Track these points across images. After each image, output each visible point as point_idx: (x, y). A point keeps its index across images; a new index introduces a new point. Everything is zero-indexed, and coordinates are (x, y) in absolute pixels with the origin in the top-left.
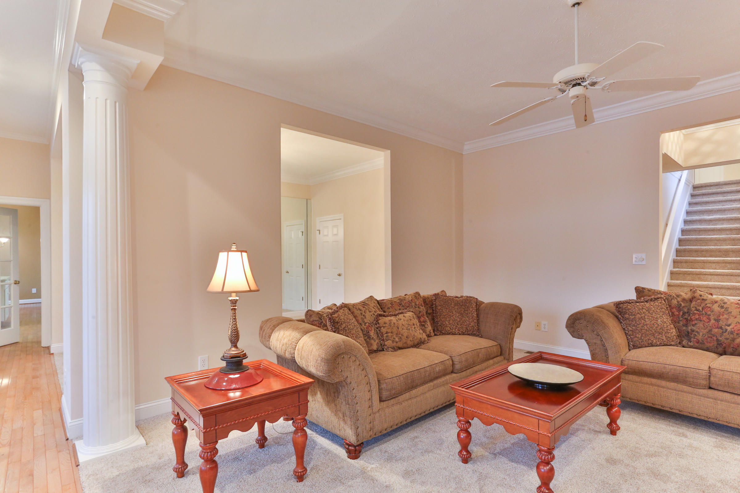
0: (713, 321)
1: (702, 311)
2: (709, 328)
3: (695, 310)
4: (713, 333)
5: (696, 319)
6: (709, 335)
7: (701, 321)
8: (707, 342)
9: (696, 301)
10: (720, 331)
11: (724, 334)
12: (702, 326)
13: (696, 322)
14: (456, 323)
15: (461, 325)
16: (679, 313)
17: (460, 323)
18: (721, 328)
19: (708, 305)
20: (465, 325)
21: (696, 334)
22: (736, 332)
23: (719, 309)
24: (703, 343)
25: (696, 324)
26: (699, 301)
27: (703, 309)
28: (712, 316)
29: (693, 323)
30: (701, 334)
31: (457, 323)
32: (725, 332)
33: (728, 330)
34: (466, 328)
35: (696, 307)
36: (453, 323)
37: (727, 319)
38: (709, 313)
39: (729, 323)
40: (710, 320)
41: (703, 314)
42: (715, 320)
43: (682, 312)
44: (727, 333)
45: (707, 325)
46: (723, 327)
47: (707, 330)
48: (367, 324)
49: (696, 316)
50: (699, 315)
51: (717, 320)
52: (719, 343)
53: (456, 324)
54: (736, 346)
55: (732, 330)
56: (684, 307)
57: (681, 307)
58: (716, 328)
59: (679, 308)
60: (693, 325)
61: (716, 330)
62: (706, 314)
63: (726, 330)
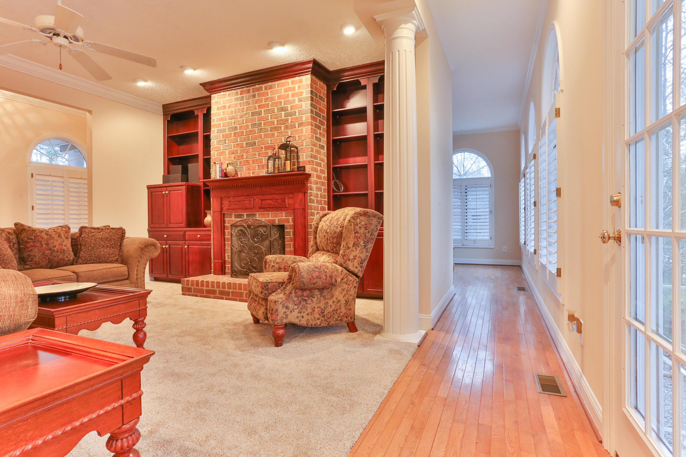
0: (44, 246)
1: (35, 240)
2: (43, 251)
3: (28, 239)
4: (46, 254)
5: (32, 246)
6: (44, 256)
7: (36, 247)
8: (42, 262)
9: (27, 232)
10: (50, 251)
11: (53, 253)
12: (37, 250)
13: (32, 248)
16: (10, 244)
18: (51, 249)
19: (38, 234)
21: (34, 257)
22: (60, 251)
23: (46, 236)
24: (39, 264)
25: (32, 250)
26: (29, 232)
27: (35, 237)
28: (43, 242)
29: (29, 249)
30: (37, 256)
32: (54, 252)
33: (55, 250)
35: (28, 237)
37: (53, 243)
38: (41, 240)
39: (55, 245)
40: (42, 245)
41: (36, 242)
42: (45, 244)
43: (12, 243)
44: (55, 252)
45: (41, 249)
46: (52, 248)
47: (41, 253)
49: (31, 244)
50: (34, 242)
51: (47, 244)
52: (50, 261)
54: (60, 260)
55: (58, 249)
56: (12, 239)
57: (10, 240)
58: (47, 250)
59: (9, 239)
60: (29, 251)
61: (48, 252)
62: (38, 241)
63: (54, 250)
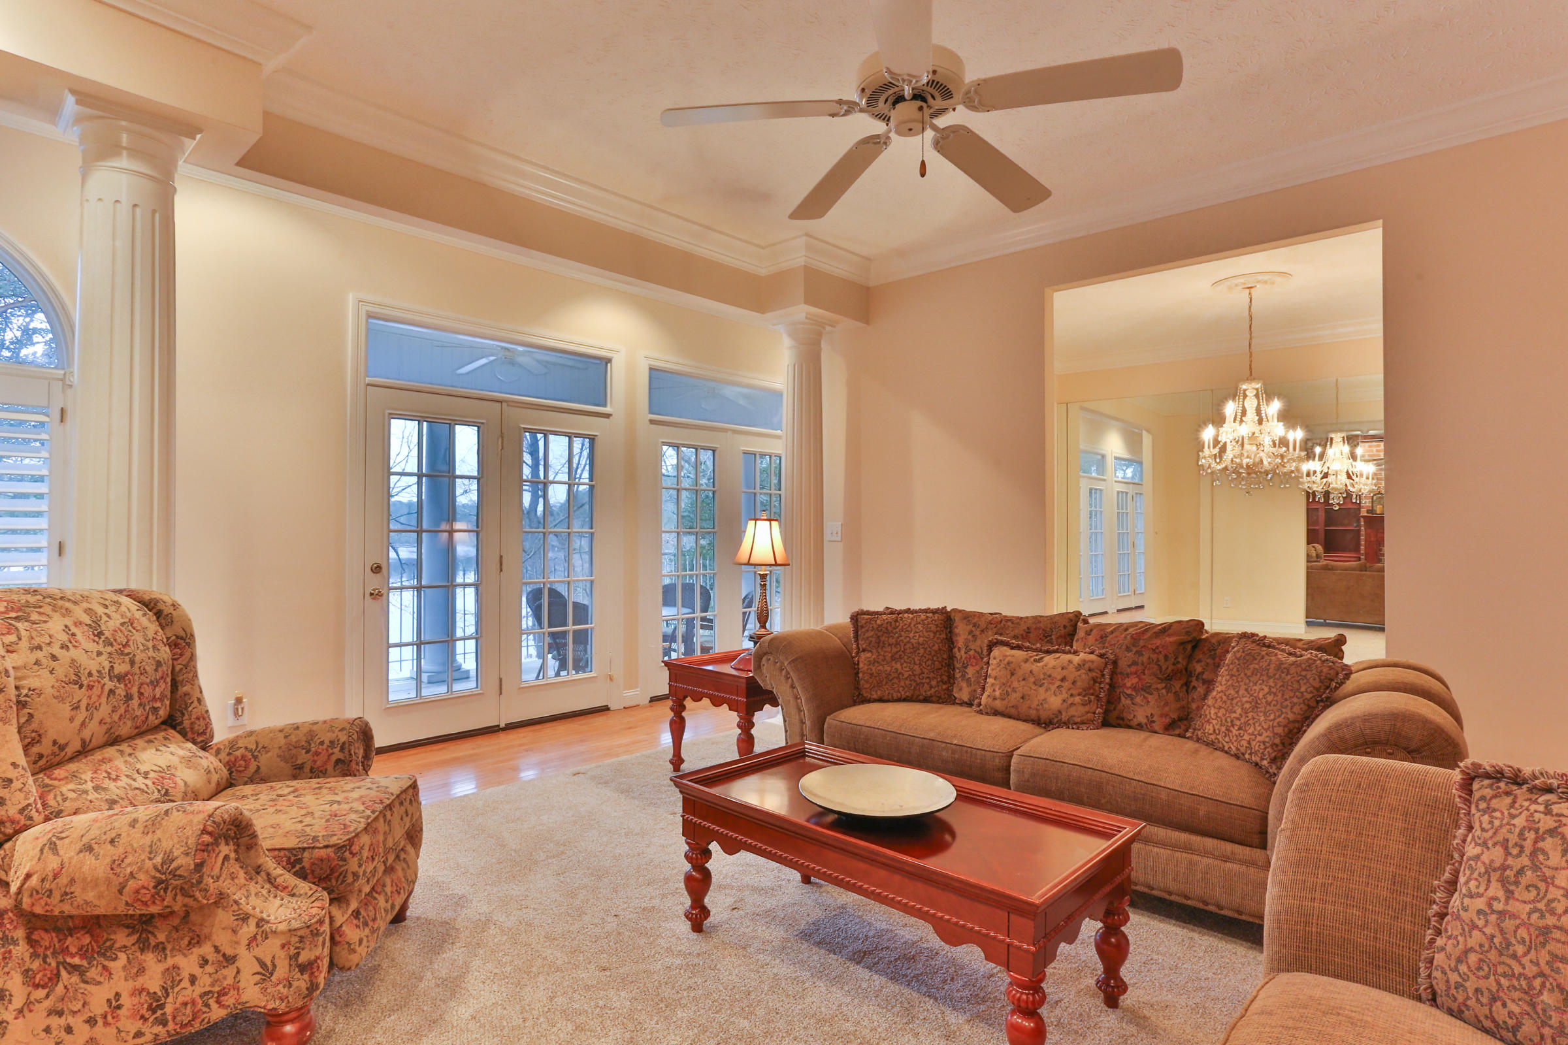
14: (1229, 720)
15: (1240, 729)
17: (1238, 723)
20: (1249, 734)
31: (1232, 721)
34: (1249, 743)
36: (1224, 718)
48: (972, 653)
53: (1229, 724)
